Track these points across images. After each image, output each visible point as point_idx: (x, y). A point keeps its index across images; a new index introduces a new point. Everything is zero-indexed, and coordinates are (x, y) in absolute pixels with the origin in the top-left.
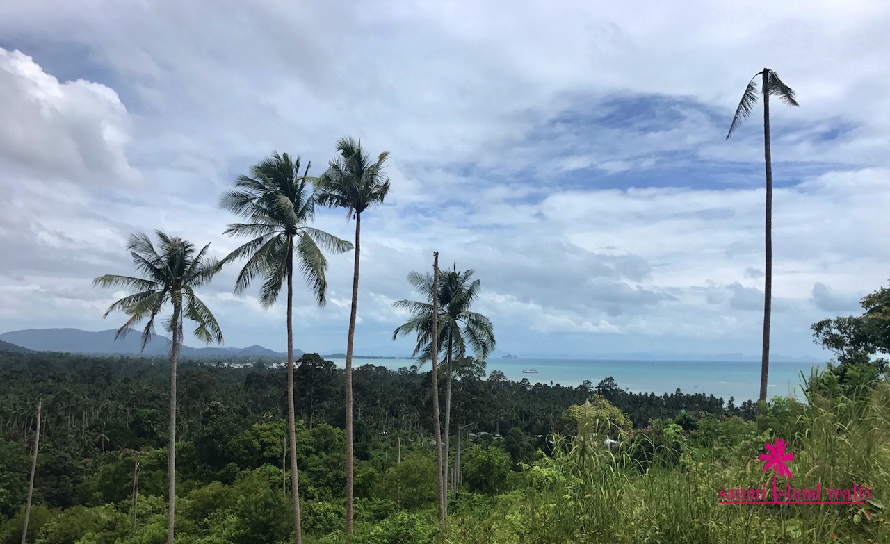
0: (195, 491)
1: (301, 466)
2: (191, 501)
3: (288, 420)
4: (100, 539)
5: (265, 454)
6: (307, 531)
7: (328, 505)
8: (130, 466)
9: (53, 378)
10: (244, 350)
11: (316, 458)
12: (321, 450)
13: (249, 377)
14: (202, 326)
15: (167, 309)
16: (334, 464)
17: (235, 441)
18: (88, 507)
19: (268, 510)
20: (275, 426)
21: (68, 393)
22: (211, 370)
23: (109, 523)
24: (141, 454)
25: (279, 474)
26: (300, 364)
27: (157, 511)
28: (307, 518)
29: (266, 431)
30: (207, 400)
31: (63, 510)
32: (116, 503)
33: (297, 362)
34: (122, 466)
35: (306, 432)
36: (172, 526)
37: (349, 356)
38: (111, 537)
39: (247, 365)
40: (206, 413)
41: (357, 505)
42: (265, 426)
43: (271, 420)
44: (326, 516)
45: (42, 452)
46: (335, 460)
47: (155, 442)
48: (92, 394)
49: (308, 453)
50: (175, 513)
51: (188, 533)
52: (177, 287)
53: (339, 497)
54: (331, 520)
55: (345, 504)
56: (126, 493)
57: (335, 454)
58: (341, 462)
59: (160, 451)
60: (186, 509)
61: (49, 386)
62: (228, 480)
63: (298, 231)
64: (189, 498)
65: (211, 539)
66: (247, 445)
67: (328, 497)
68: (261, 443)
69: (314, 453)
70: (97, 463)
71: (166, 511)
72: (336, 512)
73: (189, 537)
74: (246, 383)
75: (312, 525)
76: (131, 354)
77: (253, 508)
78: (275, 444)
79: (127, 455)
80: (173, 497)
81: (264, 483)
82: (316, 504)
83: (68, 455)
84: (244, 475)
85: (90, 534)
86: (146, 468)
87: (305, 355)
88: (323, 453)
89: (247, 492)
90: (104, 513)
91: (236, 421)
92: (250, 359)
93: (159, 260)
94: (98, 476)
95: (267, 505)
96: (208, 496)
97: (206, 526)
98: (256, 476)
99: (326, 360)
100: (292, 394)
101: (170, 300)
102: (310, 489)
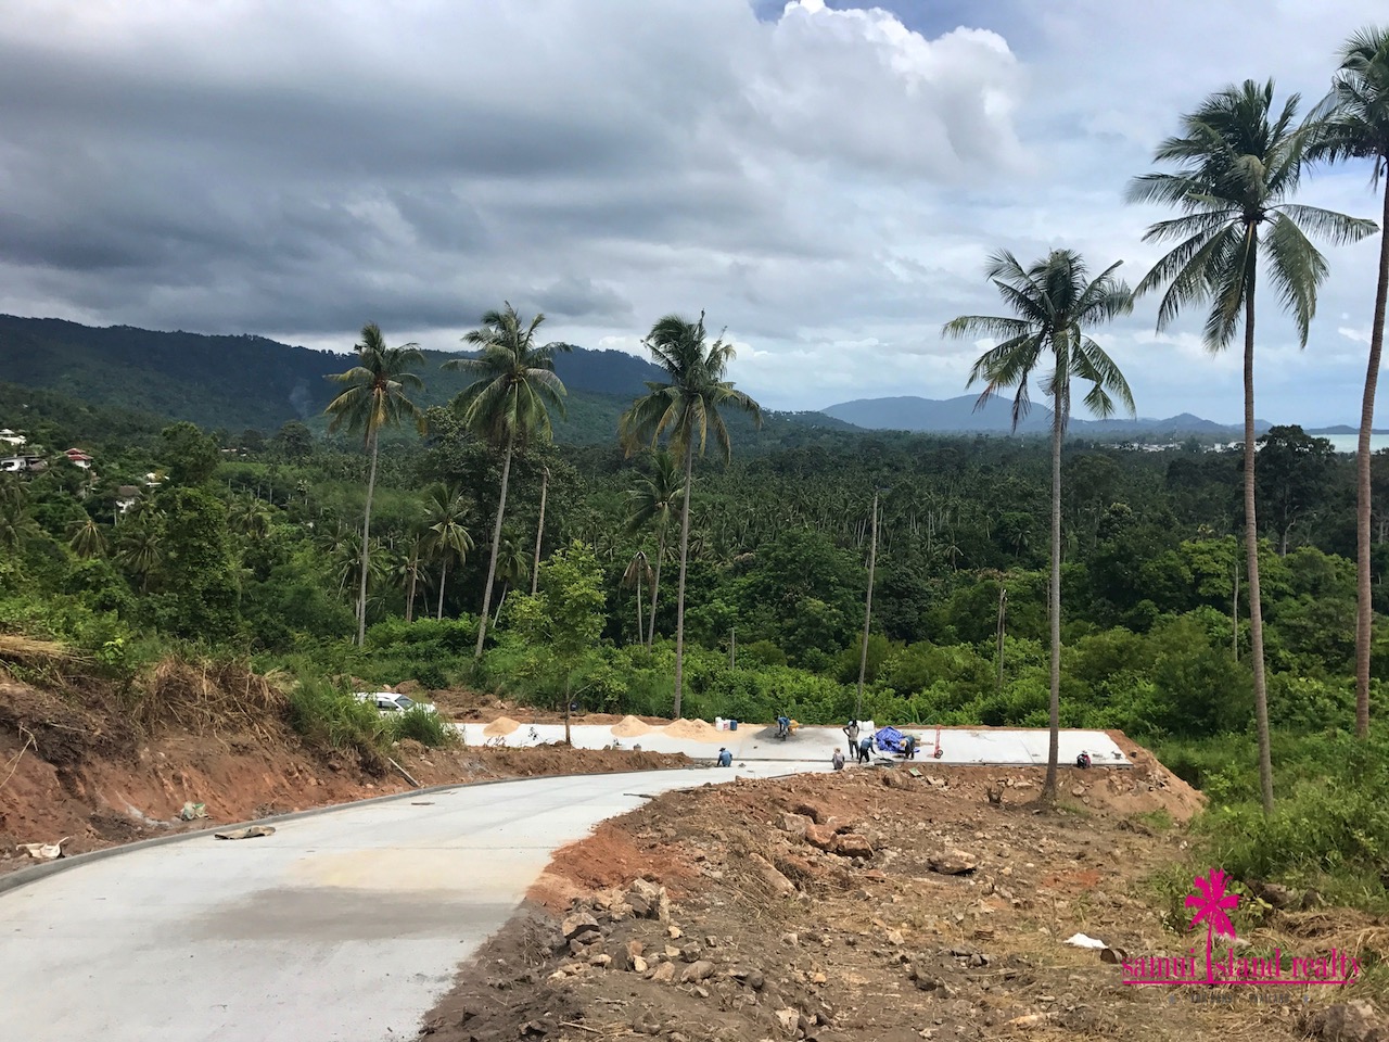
0: (1088, 638)
1: (1265, 614)
2: (1082, 653)
3: (1242, 538)
4: (955, 691)
5: (1201, 590)
6: (1276, 723)
7: (1318, 685)
8: (993, 593)
9: (888, 465)
10: (1166, 422)
11: (1294, 603)
12: (1306, 590)
13: (1173, 466)
14: (1097, 386)
15: (1046, 361)
16: (1330, 616)
17: (1151, 566)
18: (938, 644)
19: (1208, 680)
20: (1219, 547)
21: (909, 487)
22: (1111, 453)
23: (966, 670)
24: (1007, 577)
25: (1226, 625)
26: (1264, 444)
27: (1033, 662)
28: (1278, 702)
29: (1202, 553)
30: (1107, 501)
31: (907, 645)
32: (975, 644)
33: (1260, 440)
34: (981, 592)
35: (1276, 559)
36: (1056, 684)
37: (1364, 432)
38: (969, 690)
39: (1171, 446)
40: (1105, 521)
41: (1375, 692)
42: (1201, 544)
43: (1210, 536)
44: (1313, 703)
45: (879, 565)
46: (1332, 610)
47: (1027, 560)
48: (940, 490)
49: (1279, 595)
50: (1061, 668)
51: (1078, 699)
52: (1061, 326)
53: (1338, 673)
54: (1324, 711)
55: (1352, 686)
56: (988, 631)
57: (1331, 600)
58: (1343, 614)
59: (1035, 574)
60: (1075, 664)
61: (885, 477)
62: (1140, 626)
63: (1268, 214)
64: (1080, 648)
65: (1113, 712)
66: (1171, 575)
67: (1316, 670)
68: (1195, 572)
69: (1291, 595)
70: (947, 585)
71: (1045, 663)
72: (1333, 698)
73: (1079, 705)
74: (1168, 476)
75: (1288, 714)
76: (992, 431)
77: (1180, 673)
78: (1219, 576)
79: (988, 577)
80: (1057, 644)
81: (1200, 637)
82: (1294, 680)
83: (911, 572)
84: (1166, 620)
85: (941, 682)
86: (1015, 597)
87: (1273, 429)
88: (1309, 598)
89: (1172, 648)
90: (960, 656)
91: (1152, 534)
92: (1175, 436)
93: (1031, 288)
94: (950, 604)
95: (1205, 672)
96: (1109, 648)
97: (1104, 692)
98: (1186, 624)
99: (1315, 437)
100: (1253, 494)
101: (1049, 347)
102: (1282, 654)
